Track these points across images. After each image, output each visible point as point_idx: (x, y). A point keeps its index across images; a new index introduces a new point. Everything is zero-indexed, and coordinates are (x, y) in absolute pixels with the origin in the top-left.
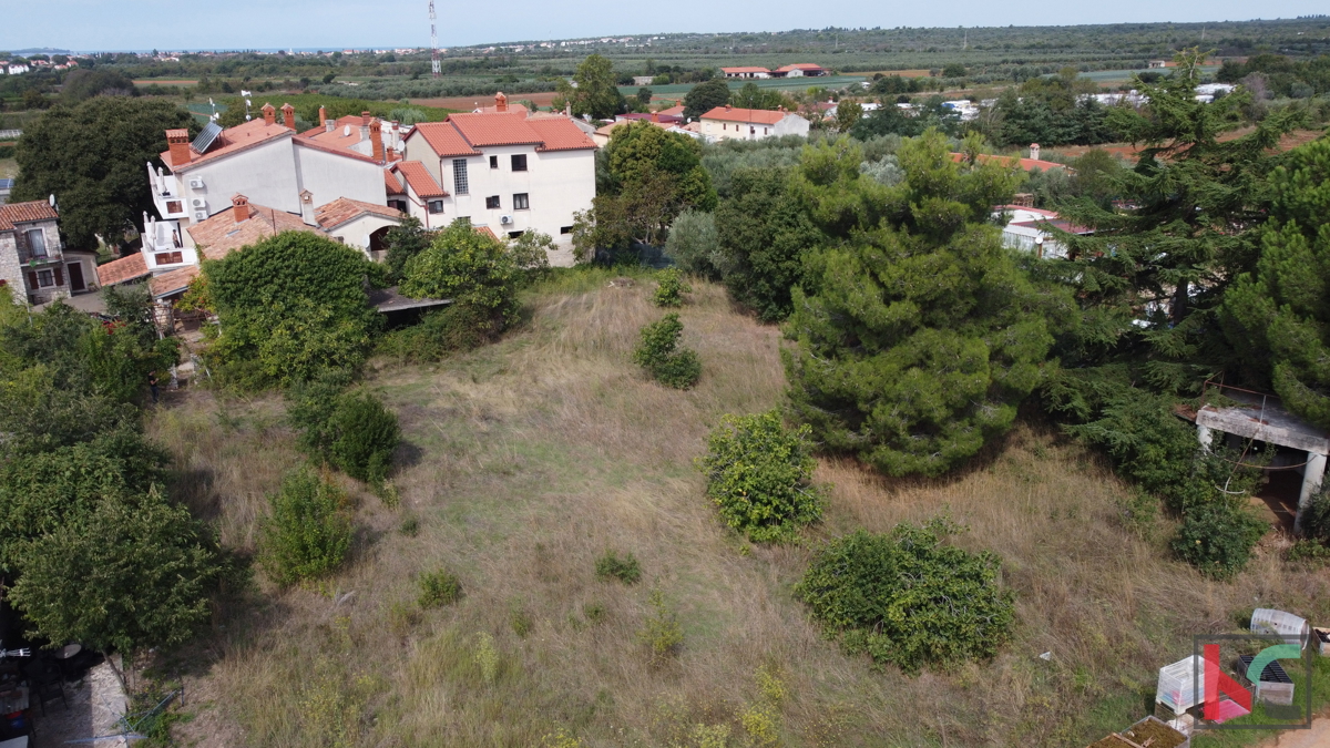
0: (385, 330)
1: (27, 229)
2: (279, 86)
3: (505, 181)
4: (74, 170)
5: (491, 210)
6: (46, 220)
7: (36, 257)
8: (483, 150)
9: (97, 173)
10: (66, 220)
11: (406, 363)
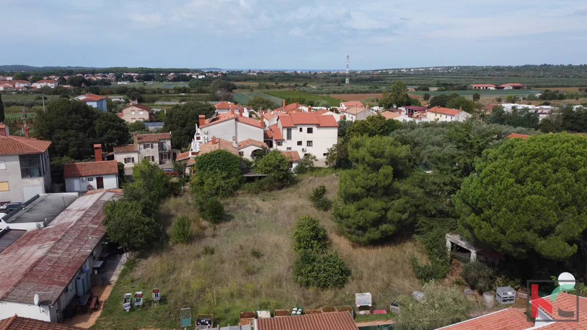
0: (245, 182)
1: (162, 141)
2: (286, 87)
3: (304, 136)
4: (177, 124)
5: (299, 146)
6: (168, 139)
7: (163, 150)
8: (297, 126)
9: (183, 126)
10: (173, 139)
11: (248, 193)
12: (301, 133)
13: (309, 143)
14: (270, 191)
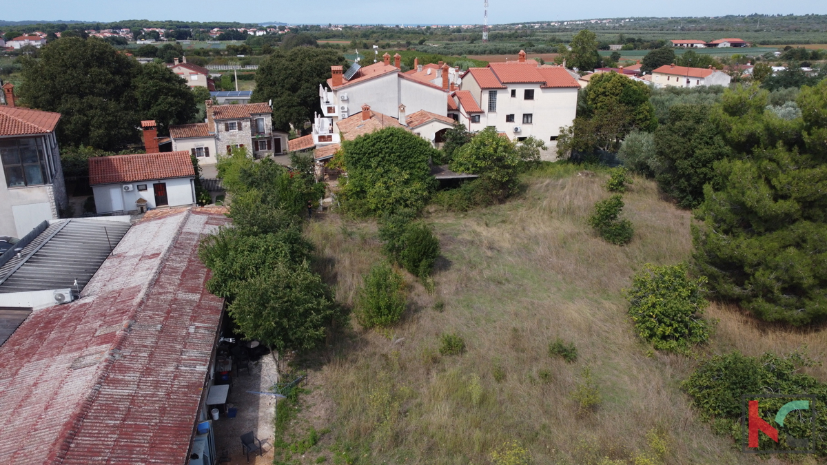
0: (438, 190)
1: (257, 117)
2: (394, 46)
3: (519, 105)
4: (283, 87)
5: (508, 123)
6: (266, 114)
7: (259, 133)
8: (507, 86)
9: (294, 89)
10: (276, 114)
11: (448, 210)
12: (513, 99)
13: (527, 117)
14: (486, 207)
